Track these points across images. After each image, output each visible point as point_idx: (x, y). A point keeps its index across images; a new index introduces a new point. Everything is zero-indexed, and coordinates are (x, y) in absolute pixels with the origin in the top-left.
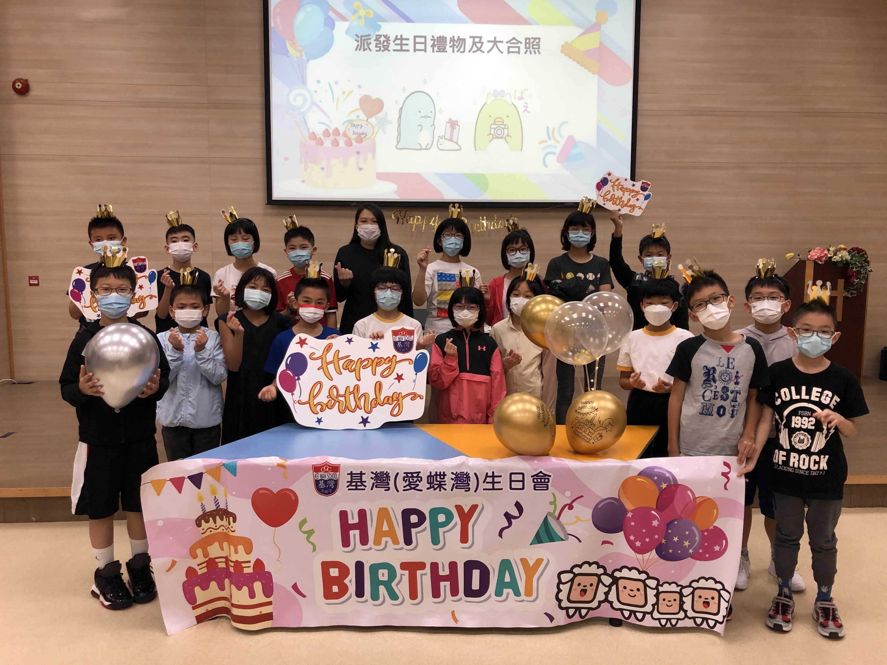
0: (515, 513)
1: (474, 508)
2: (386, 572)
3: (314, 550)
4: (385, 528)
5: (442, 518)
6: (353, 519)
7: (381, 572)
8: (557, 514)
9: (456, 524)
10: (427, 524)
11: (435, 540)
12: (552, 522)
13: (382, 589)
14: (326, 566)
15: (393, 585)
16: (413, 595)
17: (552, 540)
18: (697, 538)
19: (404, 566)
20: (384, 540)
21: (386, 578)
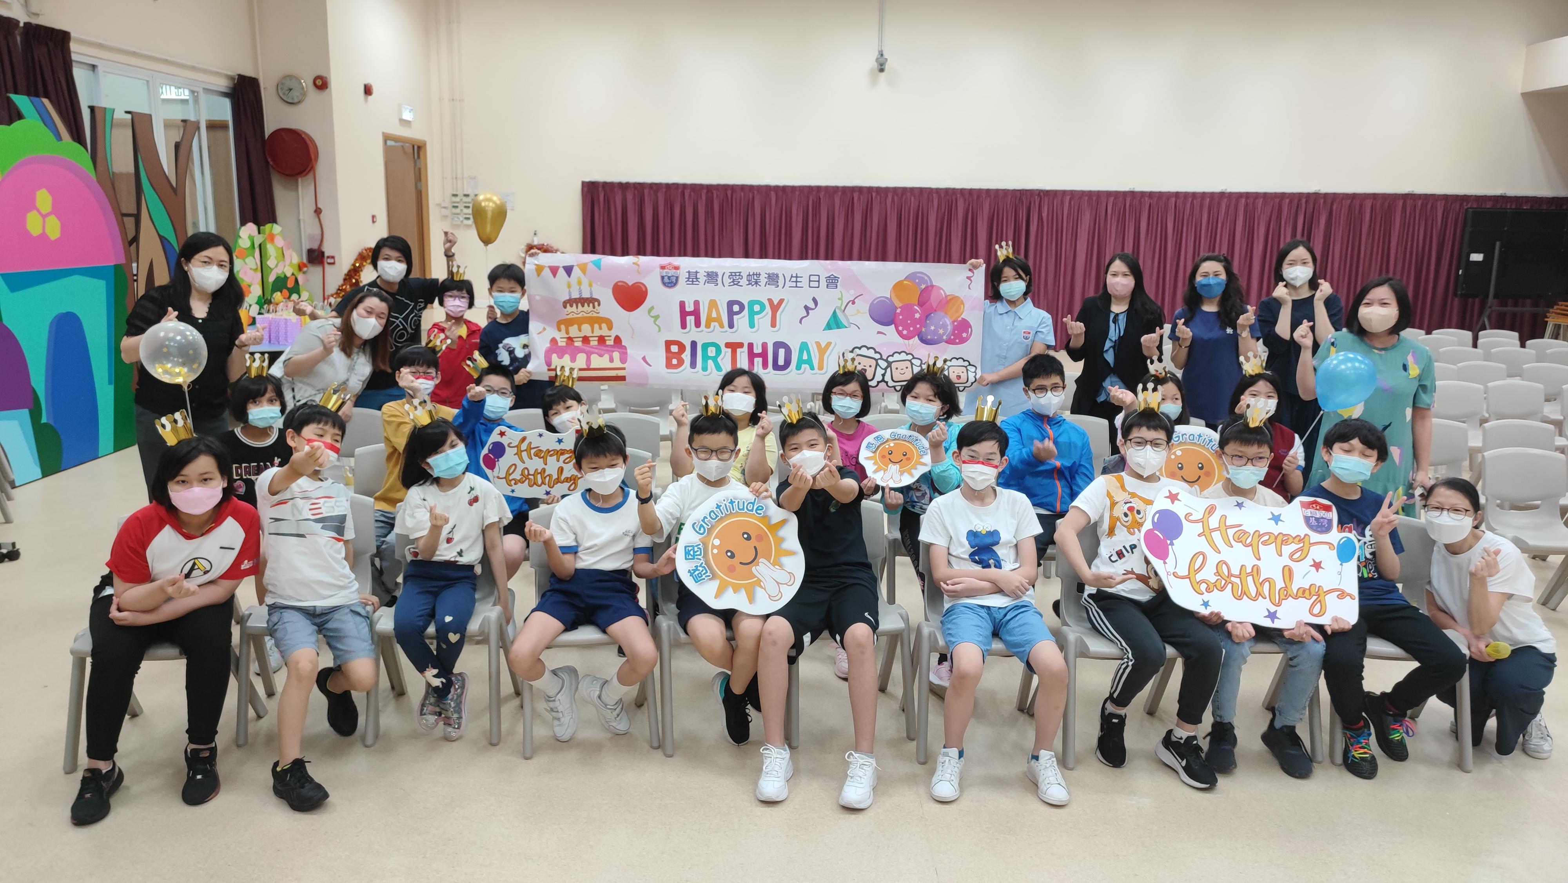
0: (811, 305)
1: (781, 301)
2: (714, 349)
3: (660, 330)
4: (714, 315)
5: (757, 308)
6: (690, 308)
8: (843, 308)
9: (767, 313)
10: (746, 312)
11: (752, 325)
12: (839, 314)
13: (710, 362)
14: (668, 344)
15: (719, 359)
17: (838, 327)
18: (949, 326)
19: (728, 345)
20: (713, 324)
21: (714, 354)
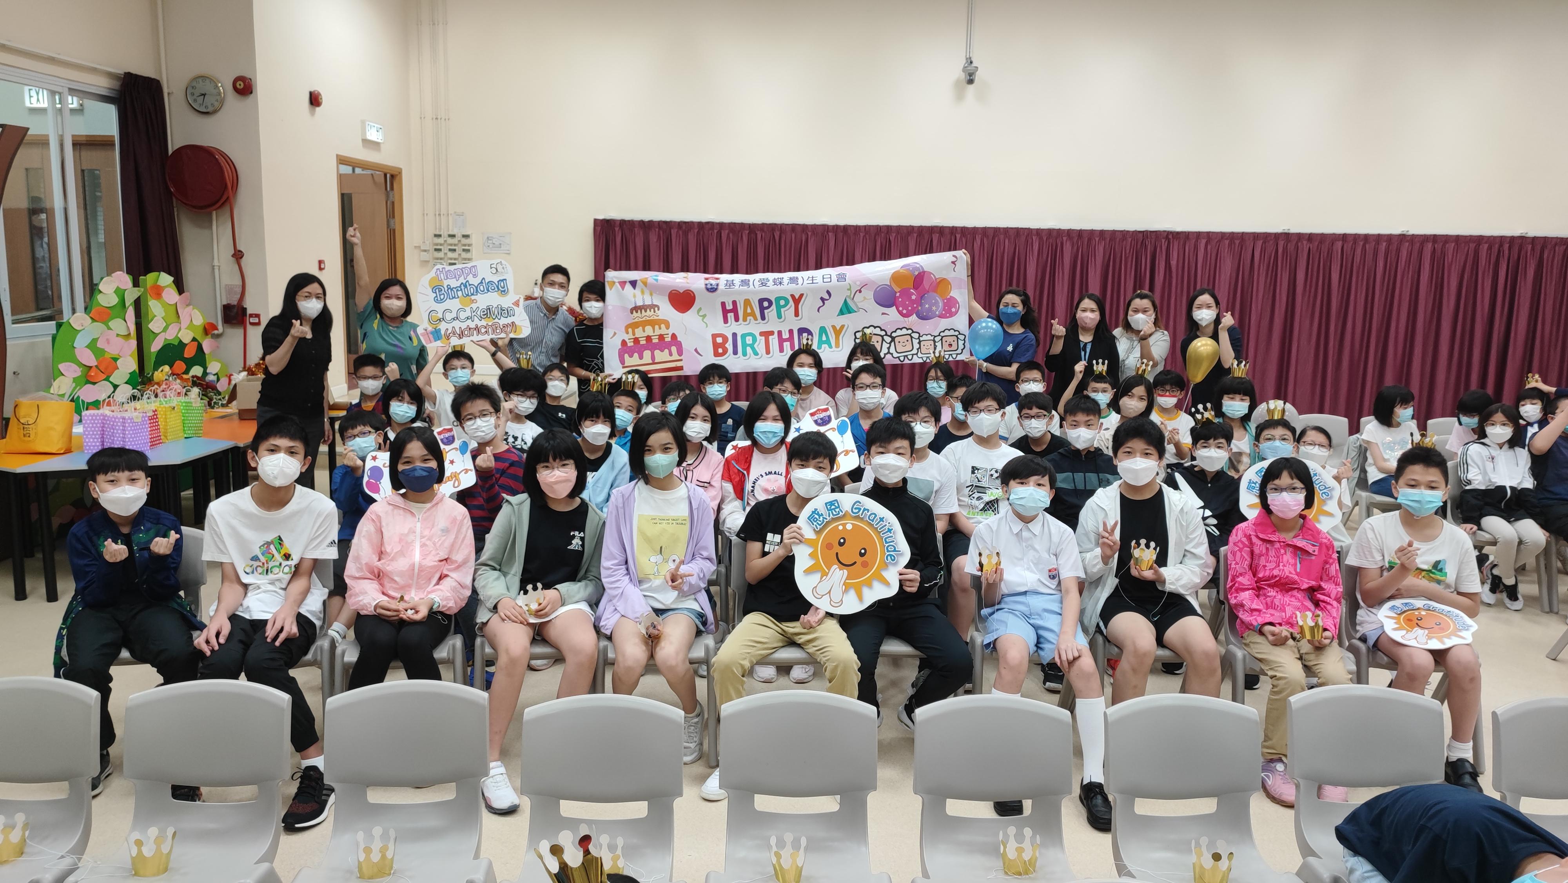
0: (826, 296)
1: (801, 295)
2: (750, 338)
3: (707, 327)
4: (749, 311)
5: (782, 302)
6: (729, 307)
7: (747, 338)
8: (852, 296)
9: (791, 306)
10: (774, 306)
11: (779, 317)
12: (849, 301)
13: (749, 350)
14: (714, 336)
15: (755, 346)
16: (768, 352)
17: (850, 312)
18: (940, 304)
19: (762, 334)
20: (749, 318)
21: (751, 342)
